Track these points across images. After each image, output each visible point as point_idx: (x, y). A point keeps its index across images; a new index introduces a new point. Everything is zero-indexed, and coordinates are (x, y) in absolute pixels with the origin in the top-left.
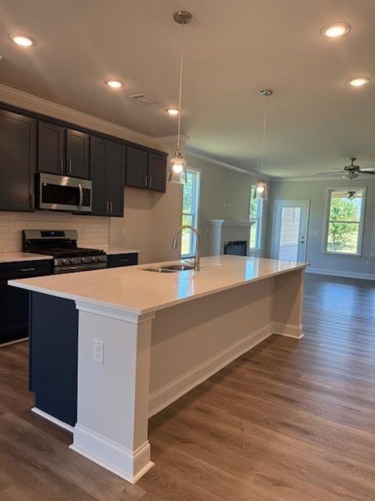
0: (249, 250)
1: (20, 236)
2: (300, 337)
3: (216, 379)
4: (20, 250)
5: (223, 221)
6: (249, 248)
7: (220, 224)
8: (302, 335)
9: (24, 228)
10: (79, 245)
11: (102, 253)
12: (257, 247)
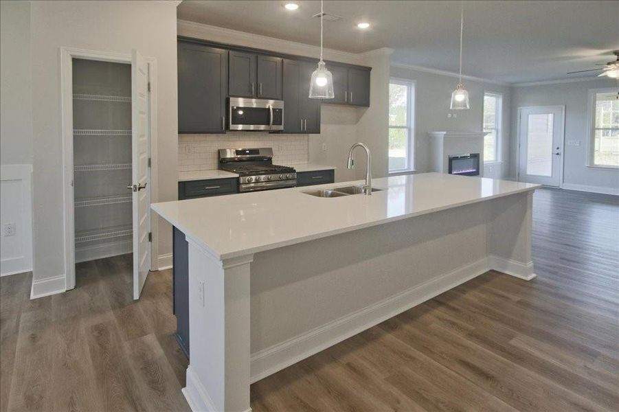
0: (483, 164)
1: (216, 156)
2: (529, 278)
3: (389, 325)
4: (216, 167)
5: (445, 133)
6: (483, 162)
7: (443, 136)
8: (533, 275)
9: (220, 148)
10: (275, 163)
11: (291, 170)
12: (497, 160)
